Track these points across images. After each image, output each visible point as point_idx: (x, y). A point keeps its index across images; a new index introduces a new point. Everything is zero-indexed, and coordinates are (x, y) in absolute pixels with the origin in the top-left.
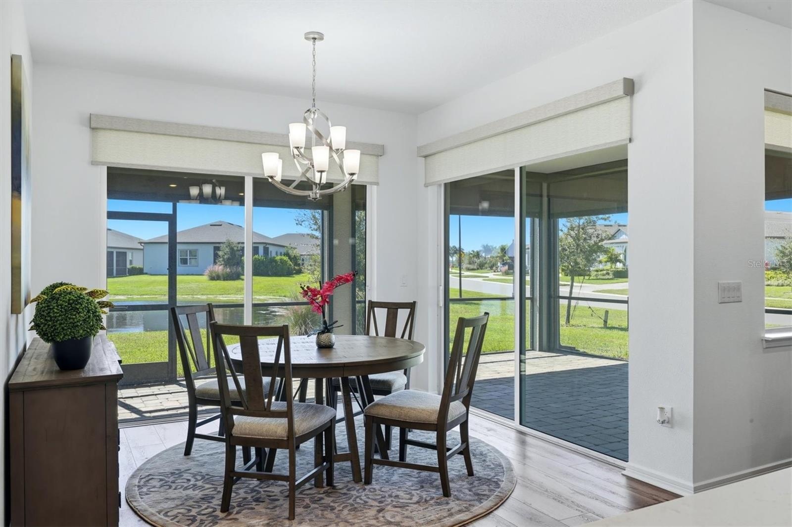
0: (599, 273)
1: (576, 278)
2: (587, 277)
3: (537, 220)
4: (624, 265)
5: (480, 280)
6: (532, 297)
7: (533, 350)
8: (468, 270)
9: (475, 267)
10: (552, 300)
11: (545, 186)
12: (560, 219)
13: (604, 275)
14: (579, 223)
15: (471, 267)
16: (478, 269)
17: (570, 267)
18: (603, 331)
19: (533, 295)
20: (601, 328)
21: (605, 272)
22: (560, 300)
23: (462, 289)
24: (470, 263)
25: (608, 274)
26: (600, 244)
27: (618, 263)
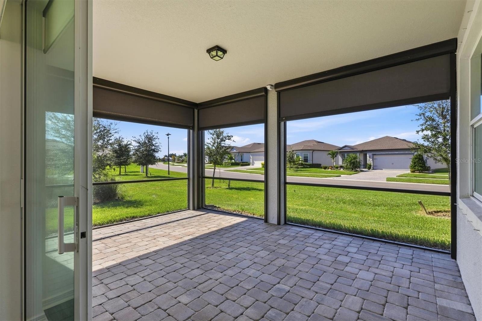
0: (226, 164)
1: (216, 166)
2: (221, 165)
3: (191, 131)
4: (235, 160)
5: (181, 167)
6: (188, 177)
7: (189, 209)
8: (177, 163)
9: (180, 162)
10: (201, 179)
11: (196, 111)
12: (205, 131)
13: (228, 164)
14: (218, 141)
15: (179, 162)
16: (181, 162)
17: (214, 161)
18: (228, 191)
19: (189, 177)
20: (227, 189)
21: (228, 163)
22: (206, 179)
23: (170, 170)
24: (178, 160)
25: (229, 164)
26: (227, 150)
27: (233, 160)
